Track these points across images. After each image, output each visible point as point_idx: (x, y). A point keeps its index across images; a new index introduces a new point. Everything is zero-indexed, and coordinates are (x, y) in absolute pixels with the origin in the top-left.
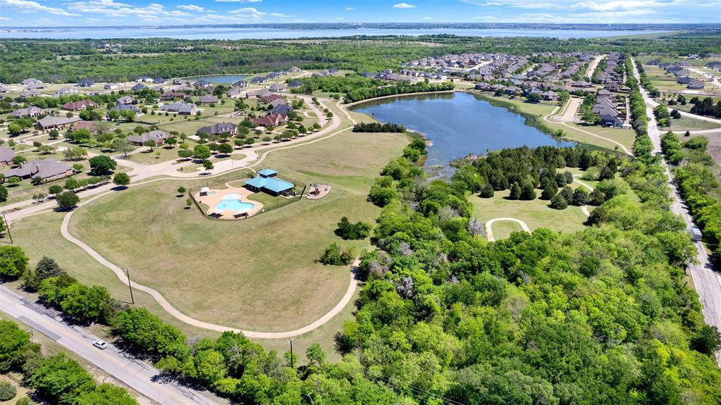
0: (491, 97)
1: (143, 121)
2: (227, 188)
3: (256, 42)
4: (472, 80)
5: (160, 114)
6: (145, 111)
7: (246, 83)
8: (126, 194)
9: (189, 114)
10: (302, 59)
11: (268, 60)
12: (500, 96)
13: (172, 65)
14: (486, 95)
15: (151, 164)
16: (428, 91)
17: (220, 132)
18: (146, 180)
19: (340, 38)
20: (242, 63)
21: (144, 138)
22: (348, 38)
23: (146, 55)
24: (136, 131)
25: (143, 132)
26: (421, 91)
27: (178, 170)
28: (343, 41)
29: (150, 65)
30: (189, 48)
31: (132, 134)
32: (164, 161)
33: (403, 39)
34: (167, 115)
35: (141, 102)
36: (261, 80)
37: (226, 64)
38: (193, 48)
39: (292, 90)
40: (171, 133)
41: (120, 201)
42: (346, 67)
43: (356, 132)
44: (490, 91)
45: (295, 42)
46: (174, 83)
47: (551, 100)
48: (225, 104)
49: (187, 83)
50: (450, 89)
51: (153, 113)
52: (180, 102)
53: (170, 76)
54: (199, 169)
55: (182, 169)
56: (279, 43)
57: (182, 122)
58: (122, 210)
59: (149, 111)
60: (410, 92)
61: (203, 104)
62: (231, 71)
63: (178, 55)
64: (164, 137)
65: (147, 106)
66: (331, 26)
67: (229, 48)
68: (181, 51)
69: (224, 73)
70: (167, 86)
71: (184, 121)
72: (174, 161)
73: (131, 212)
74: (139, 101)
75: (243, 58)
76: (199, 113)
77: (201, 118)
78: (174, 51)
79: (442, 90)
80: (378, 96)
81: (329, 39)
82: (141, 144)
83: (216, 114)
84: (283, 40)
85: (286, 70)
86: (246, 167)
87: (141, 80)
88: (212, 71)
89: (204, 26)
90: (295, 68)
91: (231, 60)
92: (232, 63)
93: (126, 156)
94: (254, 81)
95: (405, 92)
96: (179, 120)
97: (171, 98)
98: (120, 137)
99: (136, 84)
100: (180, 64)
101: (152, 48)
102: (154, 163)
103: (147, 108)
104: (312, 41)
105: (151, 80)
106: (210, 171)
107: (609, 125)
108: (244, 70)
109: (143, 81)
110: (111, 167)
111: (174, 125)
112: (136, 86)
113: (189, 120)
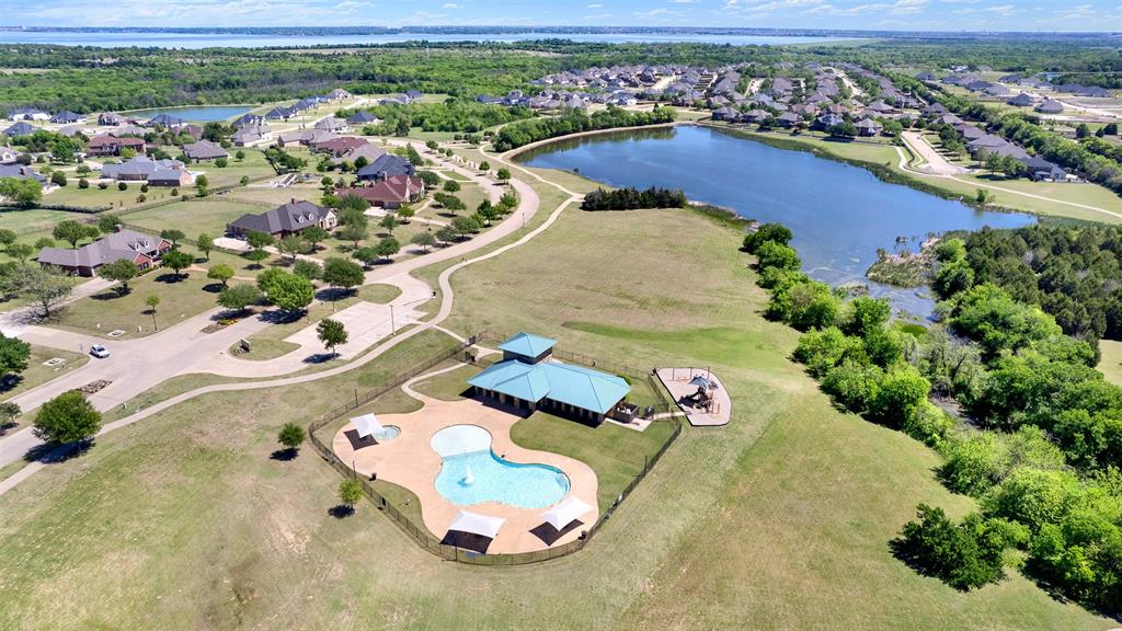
0: (753, 133)
1: (67, 205)
2: (421, 404)
3: (239, 53)
4: (687, 105)
5: (103, 187)
6: (59, 180)
7: (260, 118)
8: (93, 471)
9: (176, 183)
10: (339, 78)
11: (275, 80)
12: (769, 130)
13: (85, 89)
14: (741, 128)
15: (138, 335)
16: (632, 125)
17: (295, 227)
18: (147, 399)
19: (386, 46)
20: (228, 85)
21: (92, 254)
22: (400, 46)
23: (18, 70)
24: (59, 234)
25: (81, 236)
26: (621, 125)
27: (234, 352)
28: (393, 49)
29: (33, 87)
30: (110, 61)
31: (51, 245)
32: (174, 320)
33: (492, 46)
34: (122, 187)
35: (40, 160)
36: (286, 114)
37: (197, 87)
38: (116, 60)
39: (365, 129)
40: (164, 235)
41: (75, 511)
42: (433, 88)
43: (591, 209)
44: (743, 121)
45: (312, 52)
46: (101, 122)
47: (873, 134)
48: (245, 161)
49: (129, 122)
50: (669, 120)
51: (83, 185)
52: (141, 158)
53: (88, 109)
54: (292, 339)
55: (245, 348)
56: (282, 54)
57: (168, 203)
58: (94, 557)
59: (73, 180)
60: (603, 128)
61: (194, 161)
62: (215, 99)
63: (92, 72)
64: (149, 248)
65: (64, 169)
66: (350, 31)
67: (190, 61)
68: (93, 66)
69: (199, 103)
70: (90, 127)
71: (173, 202)
72: (205, 320)
73: (137, 560)
74: (34, 157)
75: (228, 77)
76: (201, 182)
77: (212, 191)
78: (78, 66)
79: (655, 123)
80: (552, 136)
81: (366, 46)
82: (85, 272)
83: (244, 181)
84: (285, 48)
85: (323, 95)
86: (424, 326)
87: (21, 116)
88: (175, 99)
89: (120, 30)
90: (341, 92)
91: (207, 79)
92: (208, 85)
93: (48, 314)
94: (273, 115)
95: (594, 128)
96: (159, 200)
97: (109, 150)
98: (13, 253)
99: (11, 124)
100: (102, 87)
101: (30, 58)
102: (148, 333)
103: (64, 173)
104: (339, 51)
105: (44, 116)
106: (338, 348)
107: (1043, 177)
108: (239, 97)
109: (27, 118)
110: (12, 366)
111: (153, 212)
112: (13, 128)
113: (185, 199)
